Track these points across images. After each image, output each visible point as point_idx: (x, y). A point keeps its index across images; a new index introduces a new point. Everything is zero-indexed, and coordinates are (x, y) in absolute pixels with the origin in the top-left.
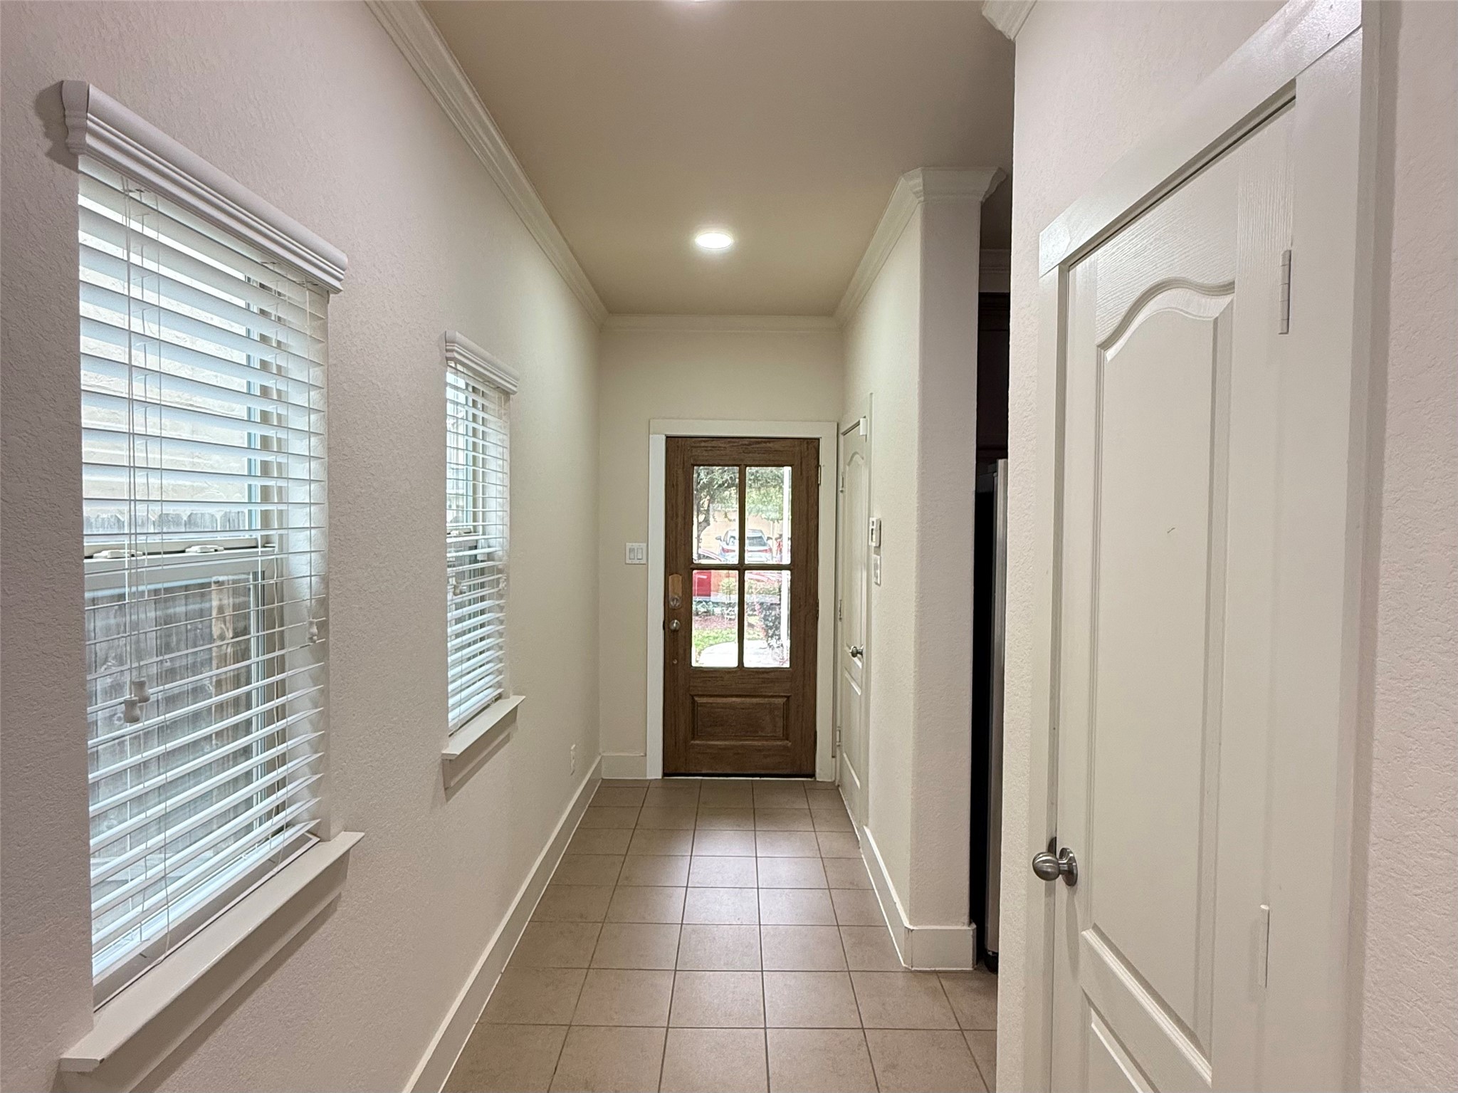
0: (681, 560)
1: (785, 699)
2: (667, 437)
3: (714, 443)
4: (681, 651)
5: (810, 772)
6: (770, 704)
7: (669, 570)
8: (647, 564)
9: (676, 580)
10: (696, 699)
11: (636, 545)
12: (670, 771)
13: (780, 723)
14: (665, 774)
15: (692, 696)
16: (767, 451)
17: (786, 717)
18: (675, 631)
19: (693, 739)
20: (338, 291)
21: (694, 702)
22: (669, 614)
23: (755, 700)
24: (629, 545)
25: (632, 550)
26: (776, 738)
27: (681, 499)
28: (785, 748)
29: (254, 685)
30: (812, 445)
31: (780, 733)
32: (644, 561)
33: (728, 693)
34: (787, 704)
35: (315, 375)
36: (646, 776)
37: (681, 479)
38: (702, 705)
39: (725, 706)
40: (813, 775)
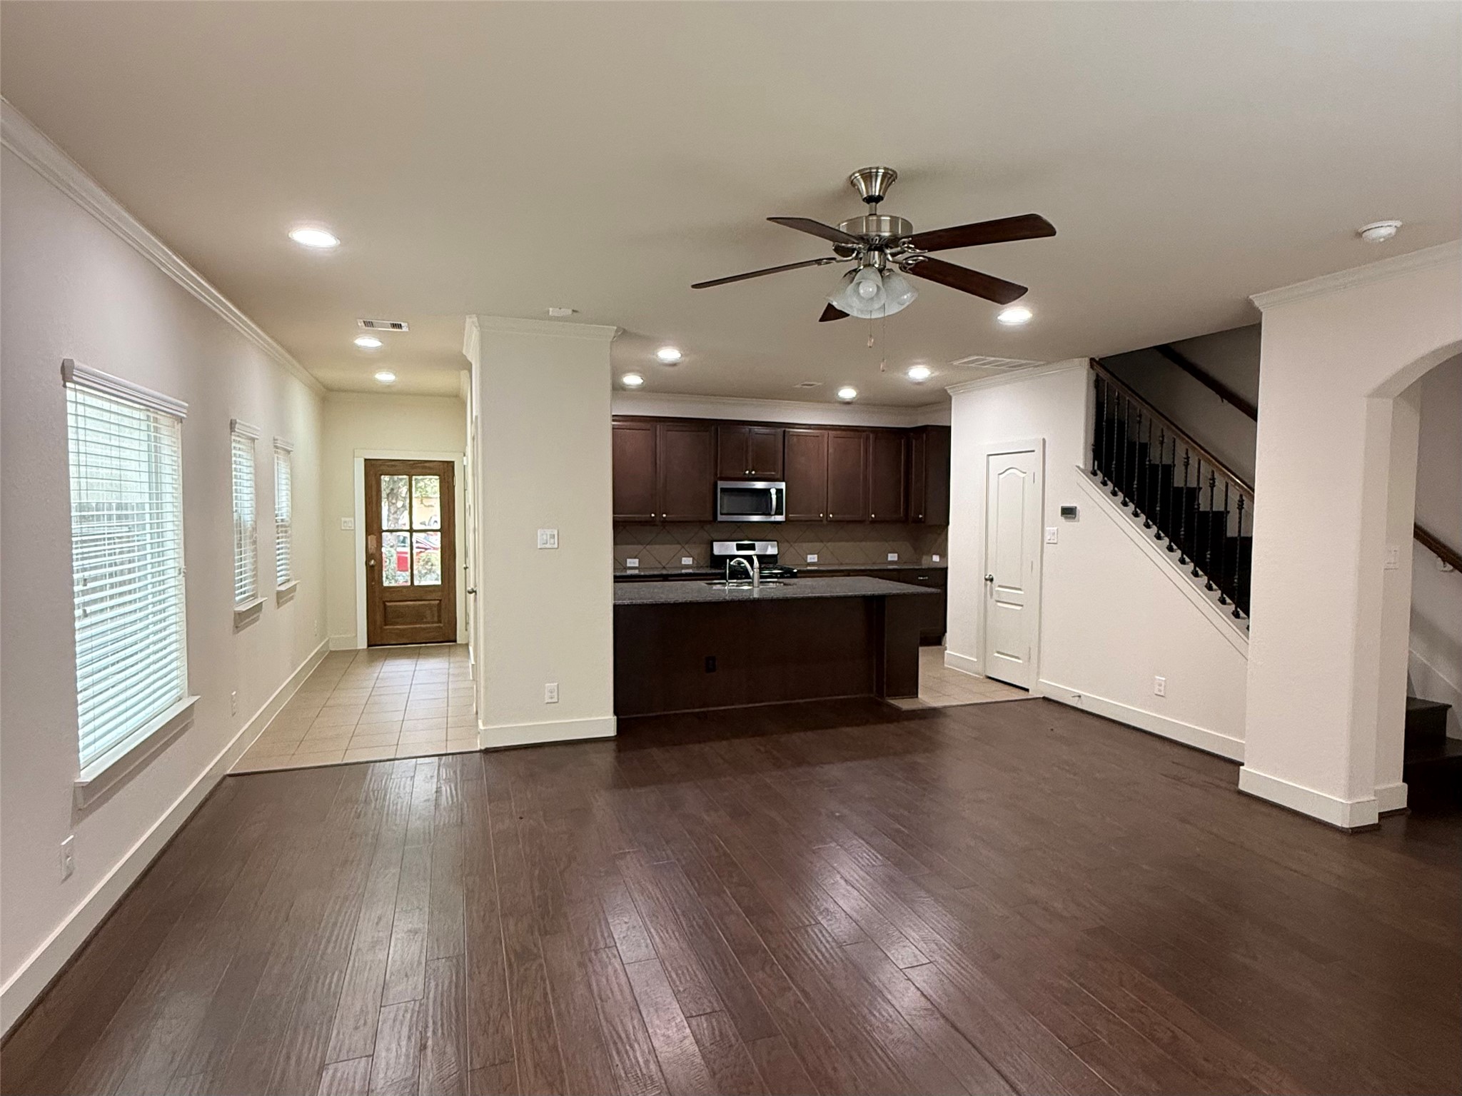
0: (375, 527)
1: (438, 602)
2: (366, 460)
3: (393, 463)
4: (376, 577)
5: (453, 639)
6: (430, 604)
7: (368, 532)
8: (354, 530)
9: (372, 538)
10: (388, 604)
11: (347, 519)
12: (373, 643)
13: (436, 615)
14: (369, 646)
15: (384, 602)
16: (425, 467)
17: (439, 611)
18: (373, 566)
19: (386, 625)
20: (257, 439)
21: (385, 605)
22: (369, 557)
23: (420, 603)
24: (343, 519)
25: (345, 522)
26: (433, 623)
27: (374, 493)
28: (439, 627)
29: (248, 554)
30: (450, 465)
31: (436, 619)
32: (353, 528)
33: (405, 599)
34: (439, 605)
35: (251, 463)
36: (357, 646)
37: (374, 483)
38: (390, 606)
39: (403, 607)
40: (455, 641)
